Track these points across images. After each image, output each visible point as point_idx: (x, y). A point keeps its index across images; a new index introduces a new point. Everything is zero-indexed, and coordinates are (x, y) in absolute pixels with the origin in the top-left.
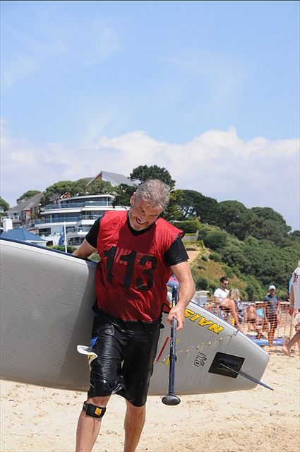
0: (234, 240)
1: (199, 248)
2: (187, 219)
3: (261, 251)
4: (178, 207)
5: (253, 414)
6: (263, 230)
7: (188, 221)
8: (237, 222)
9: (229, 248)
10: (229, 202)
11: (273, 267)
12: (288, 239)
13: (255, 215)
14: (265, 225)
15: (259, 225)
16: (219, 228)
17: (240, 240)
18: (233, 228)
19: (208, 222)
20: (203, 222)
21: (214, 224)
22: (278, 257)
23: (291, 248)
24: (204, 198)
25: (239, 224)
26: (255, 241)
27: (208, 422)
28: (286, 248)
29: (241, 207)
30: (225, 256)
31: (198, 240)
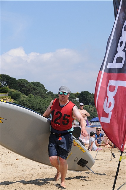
0: (24, 96)
1: (9, 99)
2: (3, 87)
3: (35, 100)
5: (33, 168)
6: (36, 91)
7: (4, 88)
8: (25, 88)
9: (22, 99)
10: (21, 79)
11: (40, 107)
12: (46, 95)
13: (32, 85)
14: (37, 89)
15: (34, 89)
16: (17, 91)
17: (26, 96)
18: (23, 90)
19: (12, 88)
20: (10, 88)
21: (15, 89)
22: (43, 102)
23: (47, 99)
24: (11, 78)
25: (26, 89)
26: (33, 96)
27: (14, 173)
28: (45, 99)
29: (26, 82)
30: (20, 102)
31: (8, 96)
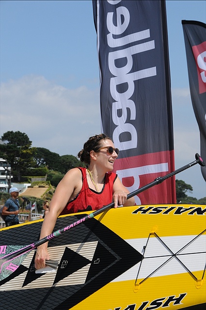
1: (47, 186)
2: (40, 167)
4: (34, 159)
10: (67, 156)
16: (60, 173)
19: (53, 169)
20: (50, 169)
21: (57, 170)
24: (51, 153)
29: (75, 159)
31: (47, 180)
